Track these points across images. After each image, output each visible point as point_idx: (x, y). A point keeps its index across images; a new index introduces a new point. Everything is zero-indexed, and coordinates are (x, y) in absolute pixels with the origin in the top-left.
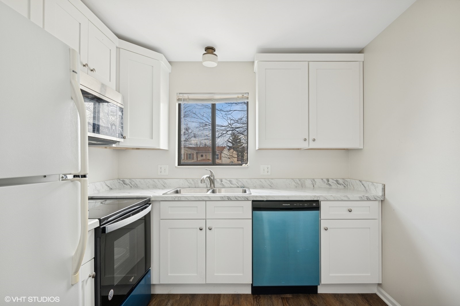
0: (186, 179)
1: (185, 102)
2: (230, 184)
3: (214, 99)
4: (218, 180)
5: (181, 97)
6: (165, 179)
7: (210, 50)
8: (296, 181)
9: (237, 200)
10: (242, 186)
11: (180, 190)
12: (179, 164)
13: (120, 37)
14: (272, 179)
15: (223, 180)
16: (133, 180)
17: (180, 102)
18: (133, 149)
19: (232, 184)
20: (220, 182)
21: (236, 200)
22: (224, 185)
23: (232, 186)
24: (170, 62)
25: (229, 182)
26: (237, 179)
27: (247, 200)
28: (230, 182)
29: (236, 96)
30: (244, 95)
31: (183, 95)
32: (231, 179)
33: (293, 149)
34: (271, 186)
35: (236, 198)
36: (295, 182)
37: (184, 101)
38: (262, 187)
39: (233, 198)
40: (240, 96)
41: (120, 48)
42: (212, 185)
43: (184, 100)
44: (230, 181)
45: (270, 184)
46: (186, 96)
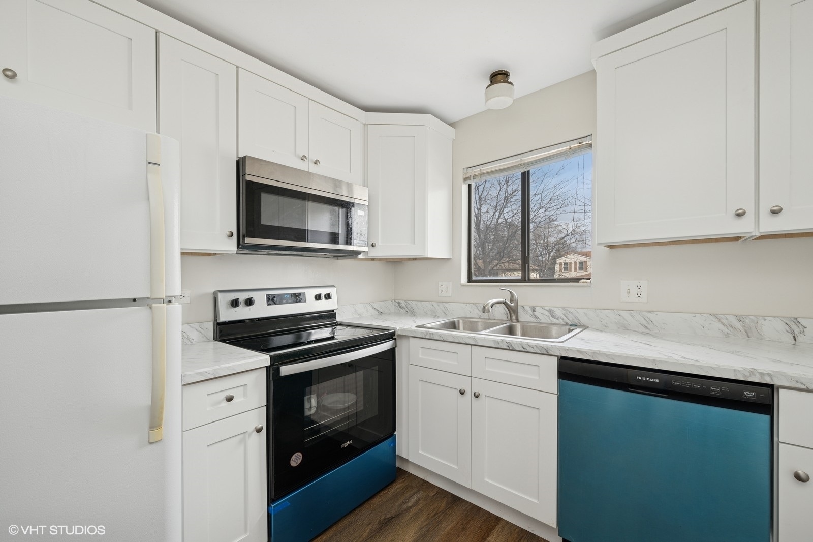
0: (475, 304)
1: (476, 180)
2: (551, 318)
3: (524, 164)
4: (528, 308)
5: (471, 173)
6: (447, 302)
7: (499, 76)
8: (725, 321)
9: (525, 350)
10: (576, 322)
11: (458, 321)
12: (470, 280)
13: (367, 109)
14: (650, 312)
15: (537, 309)
16: (409, 302)
17: (469, 182)
18: (409, 259)
19: (554, 317)
20: (531, 312)
21: (523, 350)
22: (538, 318)
23: (555, 321)
24: (452, 124)
25: (547, 313)
26: (564, 308)
27: (546, 353)
28: (551, 314)
29: (565, 148)
30: (582, 142)
31: (472, 170)
32: (551, 308)
33: (717, 240)
34: (646, 327)
35: (523, 347)
36: (722, 323)
37: (473, 179)
38: (623, 328)
39: (518, 347)
40: (575, 145)
41: (368, 124)
42: (514, 317)
43: (474, 177)
44: (550, 311)
45: (645, 323)
46: (477, 171)
